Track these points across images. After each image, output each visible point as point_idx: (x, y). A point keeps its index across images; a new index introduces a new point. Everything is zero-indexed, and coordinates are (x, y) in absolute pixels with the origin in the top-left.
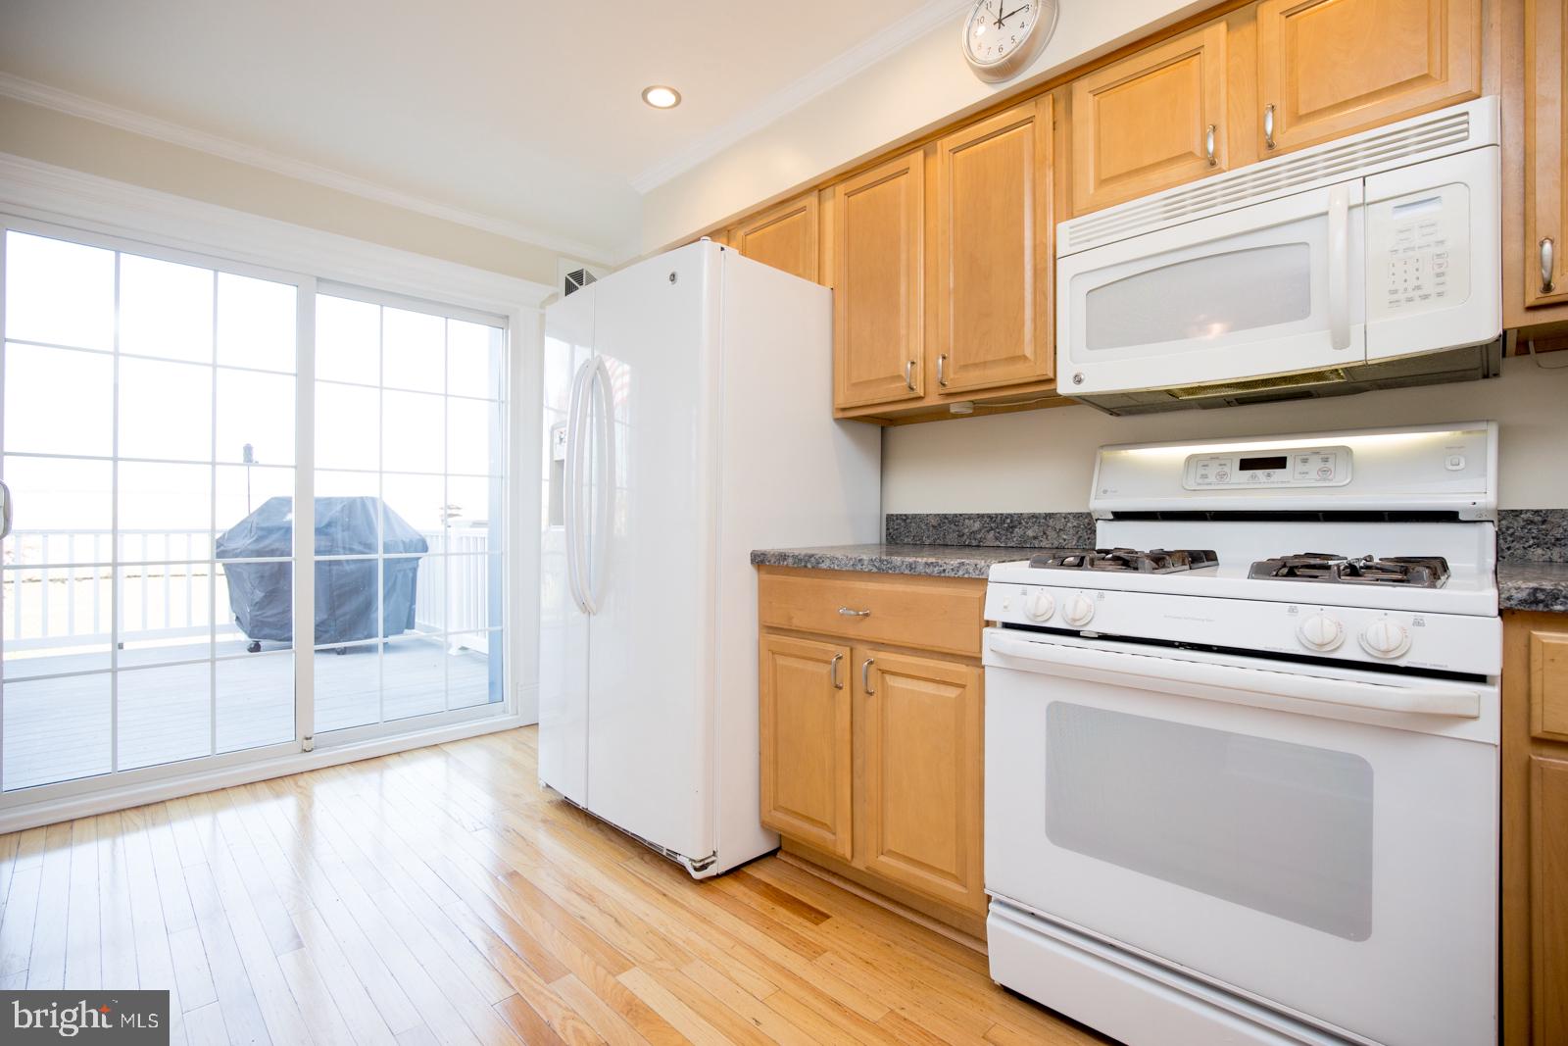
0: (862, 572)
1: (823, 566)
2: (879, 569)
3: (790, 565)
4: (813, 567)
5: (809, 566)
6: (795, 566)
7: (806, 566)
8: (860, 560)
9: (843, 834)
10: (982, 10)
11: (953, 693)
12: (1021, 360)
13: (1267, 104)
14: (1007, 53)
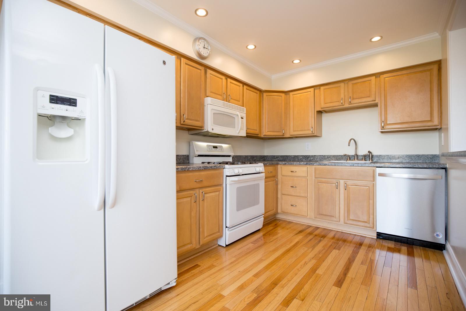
0: (201, 170)
1: (190, 169)
2: (204, 168)
3: (180, 170)
4: (187, 170)
5: (186, 170)
6: (182, 170)
7: (185, 170)
8: (200, 167)
9: (194, 242)
10: (200, 41)
11: (217, 193)
12: (199, 121)
13: (228, 94)
14: (205, 55)
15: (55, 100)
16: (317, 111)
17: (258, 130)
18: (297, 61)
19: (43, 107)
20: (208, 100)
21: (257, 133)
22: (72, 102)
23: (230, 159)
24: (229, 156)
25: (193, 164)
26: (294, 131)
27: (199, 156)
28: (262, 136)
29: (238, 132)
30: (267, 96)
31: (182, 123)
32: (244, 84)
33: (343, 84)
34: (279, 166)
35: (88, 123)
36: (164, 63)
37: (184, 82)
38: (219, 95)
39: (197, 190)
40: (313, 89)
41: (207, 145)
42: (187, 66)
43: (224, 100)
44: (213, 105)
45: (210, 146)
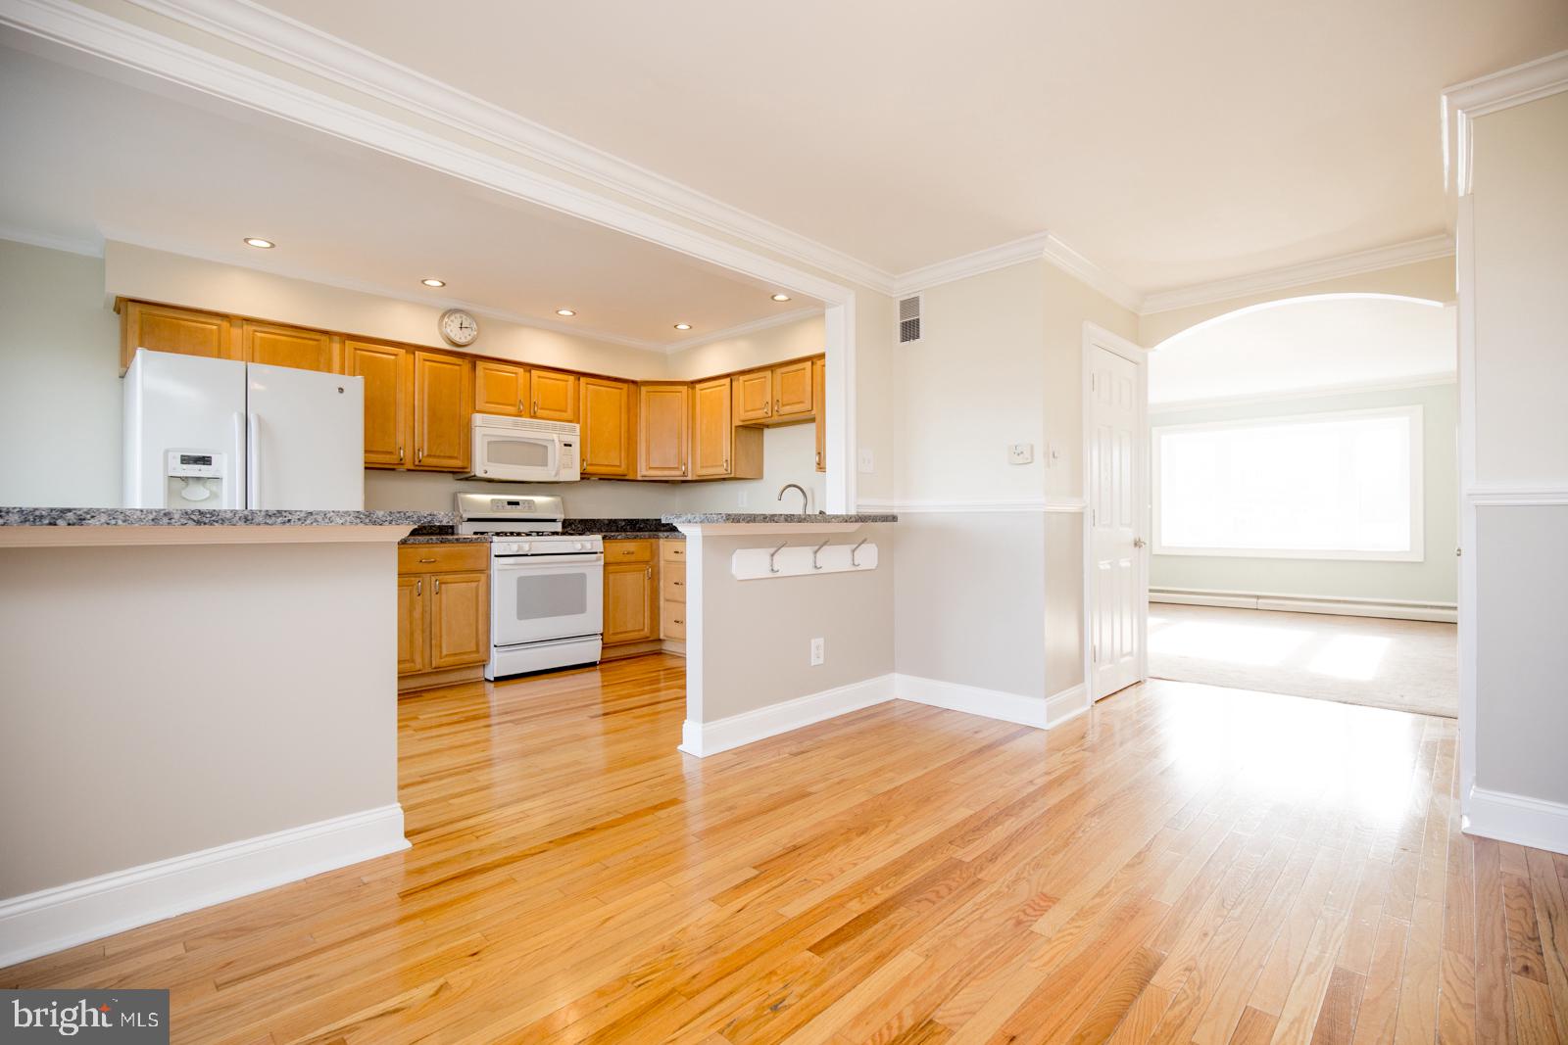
0: (432, 543)
2: (441, 542)
8: (431, 539)
9: (418, 660)
10: (452, 318)
11: (474, 584)
12: (456, 458)
13: (533, 400)
14: (463, 341)
15: (186, 460)
16: (736, 427)
17: (623, 466)
18: (683, 327)
19: (174, 469)
20: (478, 418)
21: (621, 473)
22: (205, 460)
23: (558, 527)
24: (554, 521)
25: (458, 534)
26: (702, 467)
27: (470, 520)
28: (640, 478)
29: (553, 473)
30: (648, 392)
31: (417, 463)
32: (579, 375)
33: (770, 372)
34: (661, 541)
35: (225, 482)
36: (341, 390)
37: (422, 391)
38: (511, 405)
39: (427, 578)
40: (728, 380)
41: (492, 500)
42: (428, 363)
43: (519, 415)
44: (487, 428)
45: (499, 500)
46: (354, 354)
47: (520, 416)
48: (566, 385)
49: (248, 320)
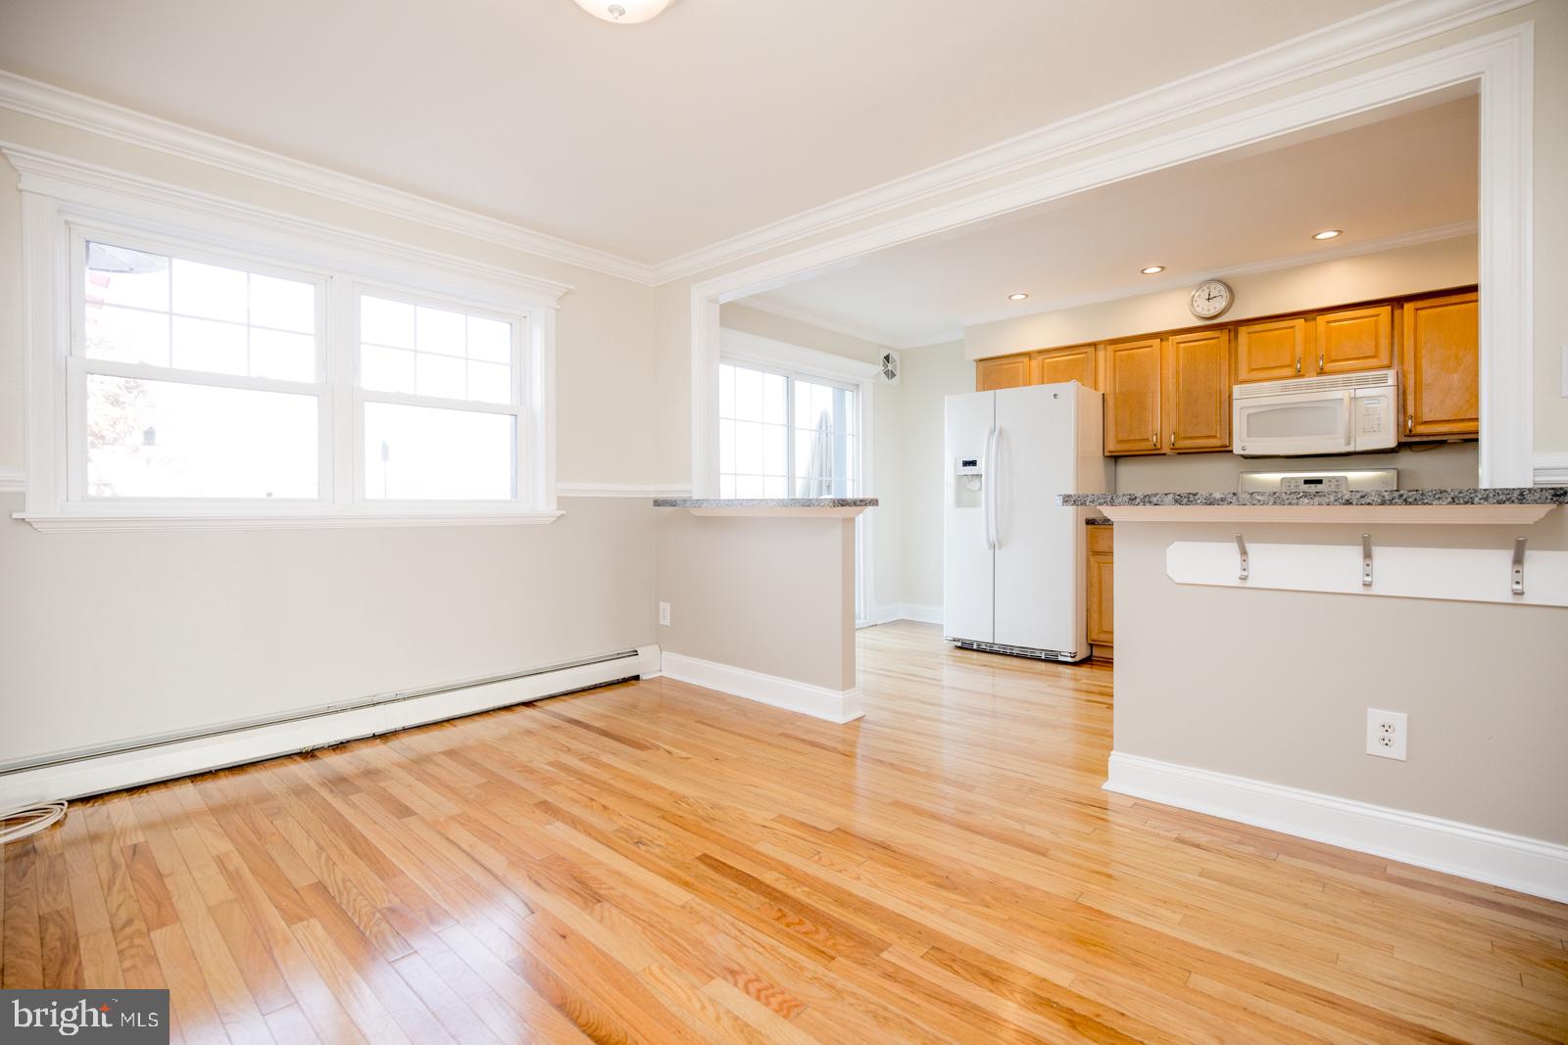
13: (1319, 354)
14: (1212, 313)
20: (1241, 390)
22: (973, 463)
29: (1343, 441)
31: (1171, 446)
32: (1397, 302)
38: (1284, 367)
41: (1283, 479)
42: (1182, 345)
43: (1299, 374)
44: (1250, 398)
45: (1293, 479)
46: (1115, 355)
47: (1302, 376)
48: (1376, 323)
49: (1040, 352)
